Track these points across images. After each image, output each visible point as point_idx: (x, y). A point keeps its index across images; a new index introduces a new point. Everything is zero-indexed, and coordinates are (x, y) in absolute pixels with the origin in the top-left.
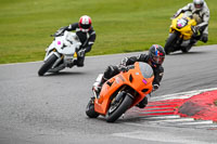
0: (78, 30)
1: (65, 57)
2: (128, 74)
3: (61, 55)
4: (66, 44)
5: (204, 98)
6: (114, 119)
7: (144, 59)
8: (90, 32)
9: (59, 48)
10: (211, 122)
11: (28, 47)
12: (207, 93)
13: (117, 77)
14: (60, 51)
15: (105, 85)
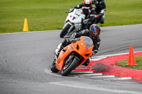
0: (83, 8)
3: (73, 24)
5: (110, 60)
8: (91, 8)
9: (71, 19)
10: (113, 76)
12: (111, 57)
13: (69, 46)
15: (62, 51)
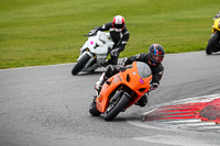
1: (98, 57)
2: (125, 73)
4: (99, 44)
6: (112, 118)
7: (143, 59)
8: (124, 31)
9: (91, 47)
11: (47, 50)
13: (115, 77)
14: (93, 51)
15: (105, 84)
